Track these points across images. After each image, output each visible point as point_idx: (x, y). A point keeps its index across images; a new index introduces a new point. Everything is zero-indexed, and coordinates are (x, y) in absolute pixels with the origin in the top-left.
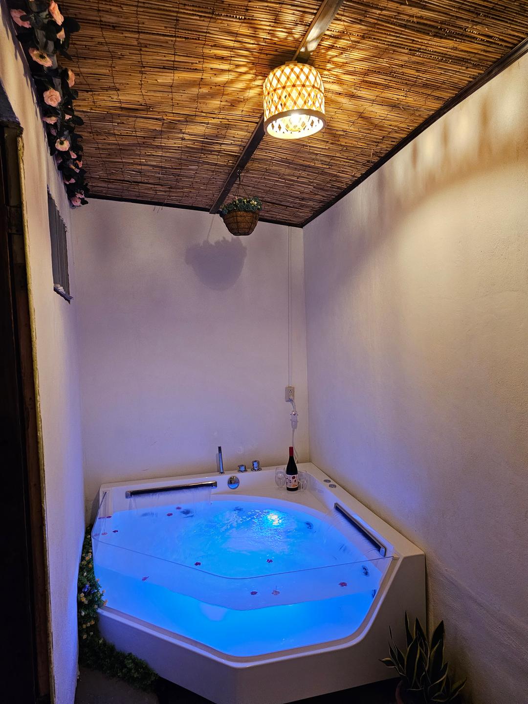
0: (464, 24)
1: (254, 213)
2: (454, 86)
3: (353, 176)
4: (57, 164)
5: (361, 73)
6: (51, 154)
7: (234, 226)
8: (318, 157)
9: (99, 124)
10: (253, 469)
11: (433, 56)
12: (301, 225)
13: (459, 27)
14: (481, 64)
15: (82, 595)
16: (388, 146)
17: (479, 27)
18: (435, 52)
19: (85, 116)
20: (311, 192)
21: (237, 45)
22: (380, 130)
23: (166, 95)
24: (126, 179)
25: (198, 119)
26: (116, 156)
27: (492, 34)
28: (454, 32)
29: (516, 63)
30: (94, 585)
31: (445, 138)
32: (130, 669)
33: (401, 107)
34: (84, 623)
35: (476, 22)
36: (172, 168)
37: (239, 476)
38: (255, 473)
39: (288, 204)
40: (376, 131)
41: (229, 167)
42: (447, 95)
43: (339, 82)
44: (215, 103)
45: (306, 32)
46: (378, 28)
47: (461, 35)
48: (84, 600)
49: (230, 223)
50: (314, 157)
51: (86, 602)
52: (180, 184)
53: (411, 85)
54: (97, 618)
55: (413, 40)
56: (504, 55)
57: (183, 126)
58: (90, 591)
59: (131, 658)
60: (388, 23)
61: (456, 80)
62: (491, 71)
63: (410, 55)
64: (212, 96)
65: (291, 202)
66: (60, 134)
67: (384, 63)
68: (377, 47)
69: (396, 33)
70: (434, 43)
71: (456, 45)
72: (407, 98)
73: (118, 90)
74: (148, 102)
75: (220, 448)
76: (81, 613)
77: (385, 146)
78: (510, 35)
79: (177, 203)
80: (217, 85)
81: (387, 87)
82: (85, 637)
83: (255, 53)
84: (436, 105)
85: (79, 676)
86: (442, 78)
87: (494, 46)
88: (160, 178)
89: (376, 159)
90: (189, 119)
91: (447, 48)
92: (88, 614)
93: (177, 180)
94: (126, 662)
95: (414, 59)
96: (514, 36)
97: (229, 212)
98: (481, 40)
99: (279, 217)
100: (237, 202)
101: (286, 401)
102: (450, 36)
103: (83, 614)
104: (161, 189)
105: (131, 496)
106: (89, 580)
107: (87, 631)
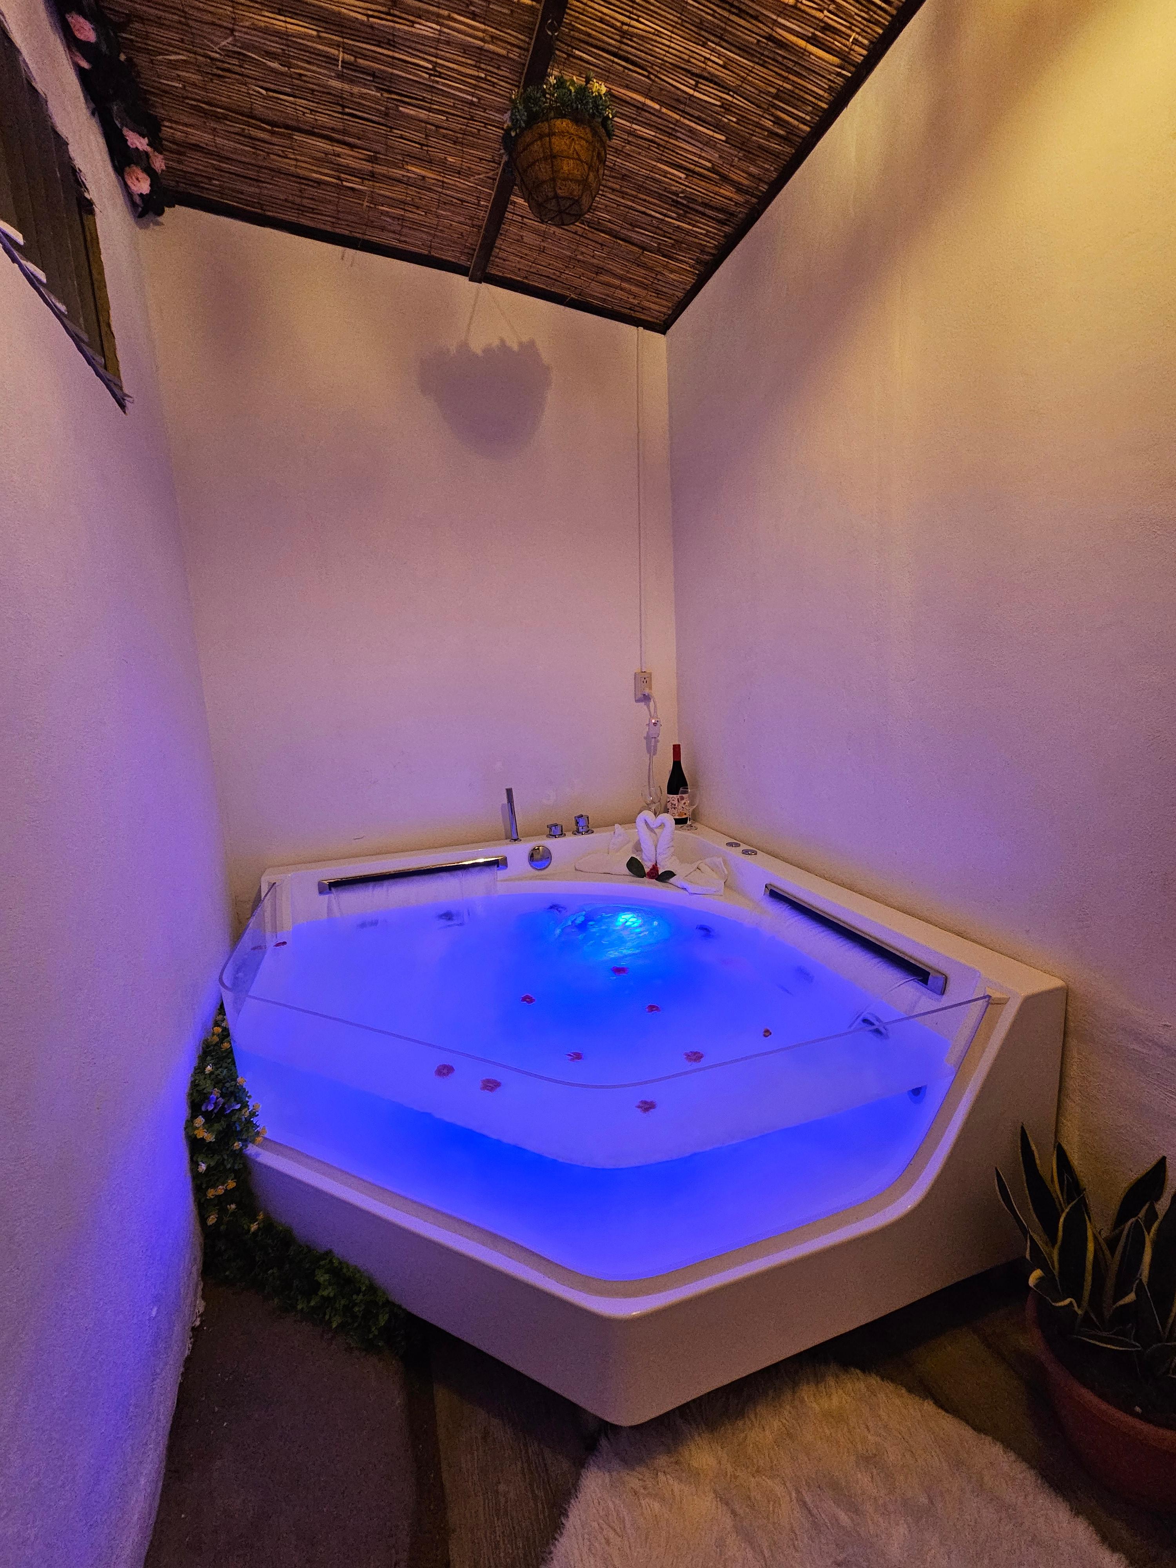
10: (577, 832)
15: (200, 1121)
30: (236, 1094)
34: (208, 1189)
37: (551, 843)
38: (579, 837)
48: (201, 1134)
51: (210, 1138)
54: (244, 1170)
58: (223, 1108)
59: (330, 1264)
75: (509, 792)
76: (199, 1164)
82: (212, 1220)
85: (201, 1316)
92: (221, 1163)
94: (318, 1276)
101: (637, 701)
103: (203, 1167)
105: (330, 889)
106: (218, 1082)
107: (221, 1202)
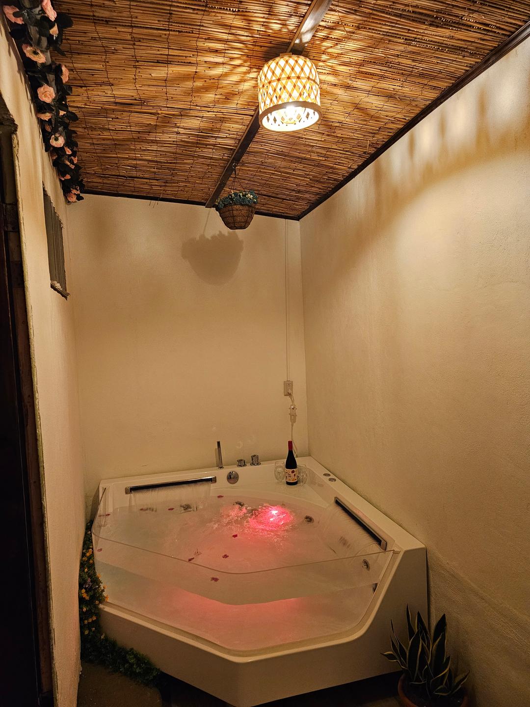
0: (461, 13)
1: (250, 206)
2: (451, 75)
3: (350, 168)
4: (52, 160)
5: (356, 64)
6: (46, 151)
7: (230, 220)
8: (314, 149)
9: (94, 120)
10: (253, 464)
11: (429, 46)
12: (298, 218)
13: (455, 16)
14: (478, 53)
15: (84, 591)
16: (385, 137)
17: (475, 15)
18: (431, 41)
19: (79, 111)
20: (307, 184)
21: (231, 37)
22: (376, 121)
23: (160, 89)
24: (121, 174)
25: (193, 113)
26: (111, 151)
27: (488, 22)
28: (450, 21)
29: (514, 50)
30: (96, 581)
31: (442, 128)
32: (132, 665)
33: (397, 97)
34: (85, 619)
35: (473, 10)
36: (167, 163)
37: (239, 470)
38: (253, 467)
39: (284, 197)
40: (372, 123)
41: (224, 160)
42: (444, 85)
43: (335, 73)
44: (210, 97)
45: (301, 23)
46: (373, 18)
47: (457, 23)
48: (85, 595)
49: (225, 218)
50: (310, 149)
51: (87, 598)
52: (176, 178)
53: (407, 75)
54: (99, 613)
55: (409, 30)
56: (502, 43)
57: (177, 120)
58: (91, 587)
59: (133, 653)
60: (383, 12)
61: (453, 70)
62: (489, 59)
63: (406, 44)
64: (206, 89)
65: (288, 195)
66: (55, 130)
67: (379, 53)
68: (372, 37)
69: (391, 22)
70: (430, 33)
71: (452, 34)
72: (404, 89)
73: (112, 85)
74: (143, 96)
75: (219, 443)
76: (82, 609)
77: (381, 138)
78: (507, 23)
79: (173, 198)
80: (211, 78)
81: (382, 77)
82: (86, 632)
83: (249, 46)
84: (433, 95)
85: (81, 671)
86: (439, 67)
87: (491, 34)
88: (155, 173)
89: (372, 151)
90: (183, 113)
91: (443, 37)
92: (90, 610)
93: (172, 174)
94: (128, 657)
95: (410, 48)
96: (511, 23)
97: (225, 206)
98: (478, 28)
99: (275, 210)
100: (233, 195)
101: (285, 395)
102: (446, 25)
103: (85, 609)
104: (157, 184)
105: (131, 491)
106: (90, 576)
107: (89, 626)
